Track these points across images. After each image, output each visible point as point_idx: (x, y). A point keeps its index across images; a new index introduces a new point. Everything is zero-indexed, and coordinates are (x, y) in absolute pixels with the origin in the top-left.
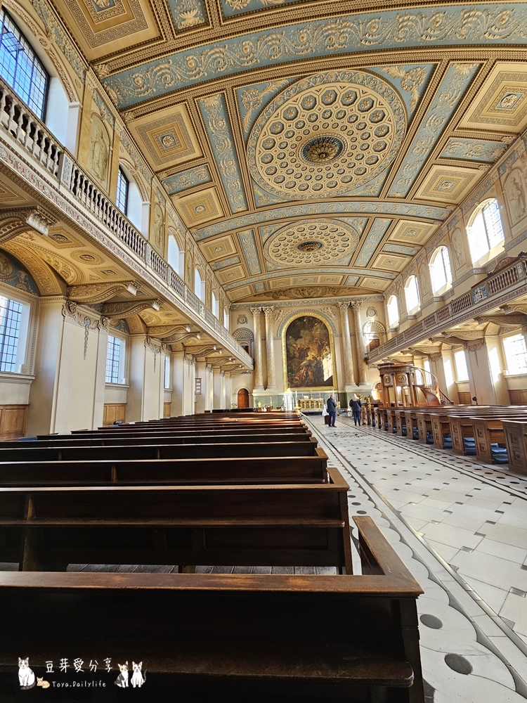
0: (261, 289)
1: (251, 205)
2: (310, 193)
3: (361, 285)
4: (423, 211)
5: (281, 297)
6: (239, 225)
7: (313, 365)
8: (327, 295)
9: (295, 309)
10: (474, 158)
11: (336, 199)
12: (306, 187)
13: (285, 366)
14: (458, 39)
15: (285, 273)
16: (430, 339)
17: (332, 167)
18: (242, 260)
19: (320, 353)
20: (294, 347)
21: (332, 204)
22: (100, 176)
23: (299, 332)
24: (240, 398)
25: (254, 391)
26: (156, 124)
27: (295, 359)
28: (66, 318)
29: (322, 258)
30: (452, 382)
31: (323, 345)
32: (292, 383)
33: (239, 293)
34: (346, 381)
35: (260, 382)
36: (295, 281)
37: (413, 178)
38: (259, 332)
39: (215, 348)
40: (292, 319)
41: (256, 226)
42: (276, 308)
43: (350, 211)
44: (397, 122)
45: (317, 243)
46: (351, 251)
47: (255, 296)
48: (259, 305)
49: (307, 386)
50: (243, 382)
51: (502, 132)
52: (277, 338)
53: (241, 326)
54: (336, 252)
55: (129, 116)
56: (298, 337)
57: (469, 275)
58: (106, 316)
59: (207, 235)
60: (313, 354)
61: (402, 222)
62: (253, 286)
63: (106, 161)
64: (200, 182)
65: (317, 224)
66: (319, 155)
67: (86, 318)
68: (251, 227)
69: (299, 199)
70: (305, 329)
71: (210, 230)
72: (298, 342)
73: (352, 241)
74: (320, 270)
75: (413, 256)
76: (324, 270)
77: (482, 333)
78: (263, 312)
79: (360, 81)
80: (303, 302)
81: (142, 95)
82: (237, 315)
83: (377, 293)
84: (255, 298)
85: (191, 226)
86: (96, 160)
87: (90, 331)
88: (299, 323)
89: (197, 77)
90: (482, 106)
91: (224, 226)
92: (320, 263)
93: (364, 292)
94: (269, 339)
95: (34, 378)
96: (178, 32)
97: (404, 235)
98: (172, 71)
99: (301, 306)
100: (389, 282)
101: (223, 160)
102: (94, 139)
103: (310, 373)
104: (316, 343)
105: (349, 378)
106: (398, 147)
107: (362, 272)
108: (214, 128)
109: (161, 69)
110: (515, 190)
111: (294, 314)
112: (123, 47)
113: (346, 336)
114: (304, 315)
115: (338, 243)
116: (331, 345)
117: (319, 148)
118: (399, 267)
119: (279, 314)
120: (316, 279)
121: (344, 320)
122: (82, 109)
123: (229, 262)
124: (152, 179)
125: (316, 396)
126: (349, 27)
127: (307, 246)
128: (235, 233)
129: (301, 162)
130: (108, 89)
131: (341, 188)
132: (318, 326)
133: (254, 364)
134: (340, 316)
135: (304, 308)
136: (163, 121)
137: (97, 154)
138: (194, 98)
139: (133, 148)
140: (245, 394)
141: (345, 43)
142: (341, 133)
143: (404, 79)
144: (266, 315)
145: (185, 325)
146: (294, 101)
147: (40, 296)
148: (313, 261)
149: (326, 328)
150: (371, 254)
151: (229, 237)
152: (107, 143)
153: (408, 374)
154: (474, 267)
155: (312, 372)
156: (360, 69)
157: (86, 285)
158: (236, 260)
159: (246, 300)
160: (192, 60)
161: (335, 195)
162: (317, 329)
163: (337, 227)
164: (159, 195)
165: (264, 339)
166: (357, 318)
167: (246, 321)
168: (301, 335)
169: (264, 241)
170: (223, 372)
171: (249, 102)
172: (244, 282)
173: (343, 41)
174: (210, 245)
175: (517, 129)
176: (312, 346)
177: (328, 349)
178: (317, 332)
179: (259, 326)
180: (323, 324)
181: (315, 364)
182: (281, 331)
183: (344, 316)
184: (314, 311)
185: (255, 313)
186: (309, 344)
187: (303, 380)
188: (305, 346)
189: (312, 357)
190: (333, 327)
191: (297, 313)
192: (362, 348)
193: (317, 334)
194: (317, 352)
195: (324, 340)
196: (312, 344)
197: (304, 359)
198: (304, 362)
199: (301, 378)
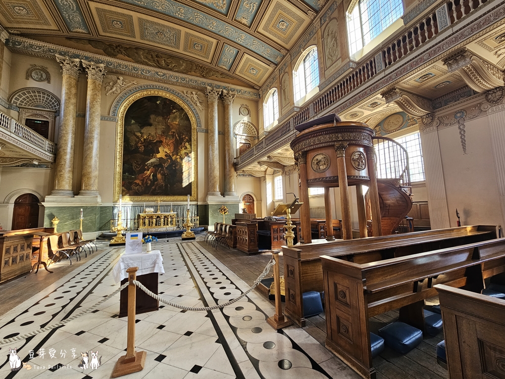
0: (77, 24)
3: (237, 72)
5: (120, 55)
7: (166, 165)
8: (193, 73)
9: (143, 81)
19: (176, 150)
20: (138, 137)
23: (147, 117)
24: (21, 210)
25: (47, 198)
27: (138, 154)
31: (182, 140)
35: (66, 183)
36: (143, 30)
38: (73, 101)
40: (138, 95)
42: (111, 72)
49: (154, 193)
52: (108, 117)
56: (144, 123)
60: (166, 150)
70: (158, 114)
72: (146, 130)
78: (83, 71)
80: (157, 73)
82: (25, 63)
83: (253, 88)
84: (69, 42)
88: (148, 104)
94: (92, 116)
103: (159, 176)
104: (173, 136)
105: (214, 186)
111: (141, 89)
113: (213, 133)
114: (156, 93)
116: (193, 143)
119: (115, 83)
120: (177, 39)
121: (212, 111)
125: (166, 208)
132: (177, 114)
134: (208, 106)
135: (156, 84)
144: (90, 76)
149: (187, 119)
155: (163, 175)
159: (47, 39)
162: (175, 118)
165: (81, 116)
168: (151, 121)
176: (166, 139)
177: (188, 146)
178: (175, 122)
179: (74, 91)
180: (184, 113)
181: (168, 165)
182: (117, 107)
183: (213, 106)
184: (173, 92)
185: (66, 67)
186: (162, 136)
187: (149, 185)
188: (155, 137)
189: (165, 154)
190: (198, 118)
191: (147, 88)
192: (231, 151)
193: (175, 124)
194: (172, 148)
195: (183, 134)
196: (166, 136)
197: (153, 155)
198: (152, 160)
199: (144, 182)
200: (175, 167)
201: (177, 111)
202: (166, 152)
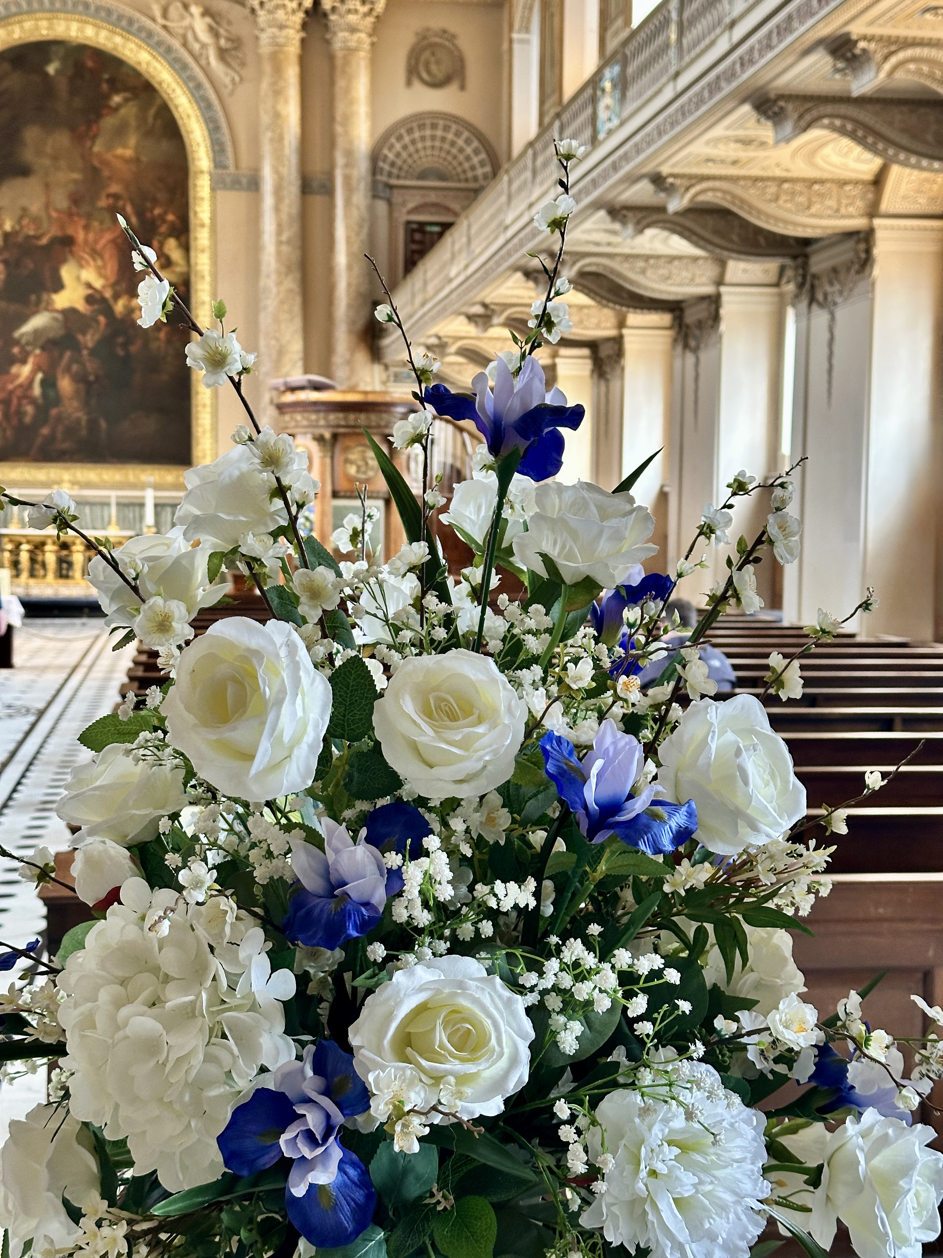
7: (89, 340)
31: (150, 226)
60: (89, 275)
70: (48, 121)
88: (13, 80)
103: (65, 384)
113: (276, 192)
114: (46, 33)
116: (198, 235)
121: (277, 91)
132: (130, 112)
149: (173, 130)
155: (80, 379)
166: (347, 90)
168: (28, 155)
176: (87, 228)
177: (177, 256)
178: (120, 151)
180: (158, 102)
181: (97, 337)
184: (107, 16)
186: (70, 215)
187: (28, 420)
188: (45, 225)
189: (83, 292)
190: (214, 130)
193: (122, 158)
194: (111, 267)
195: (155, 202)
196: (89, 216)
197: (38, 302)
198: (36, 321)
199: (13, 408)
200: (125, 345)
201: (126, 100)
202: (89, 286)
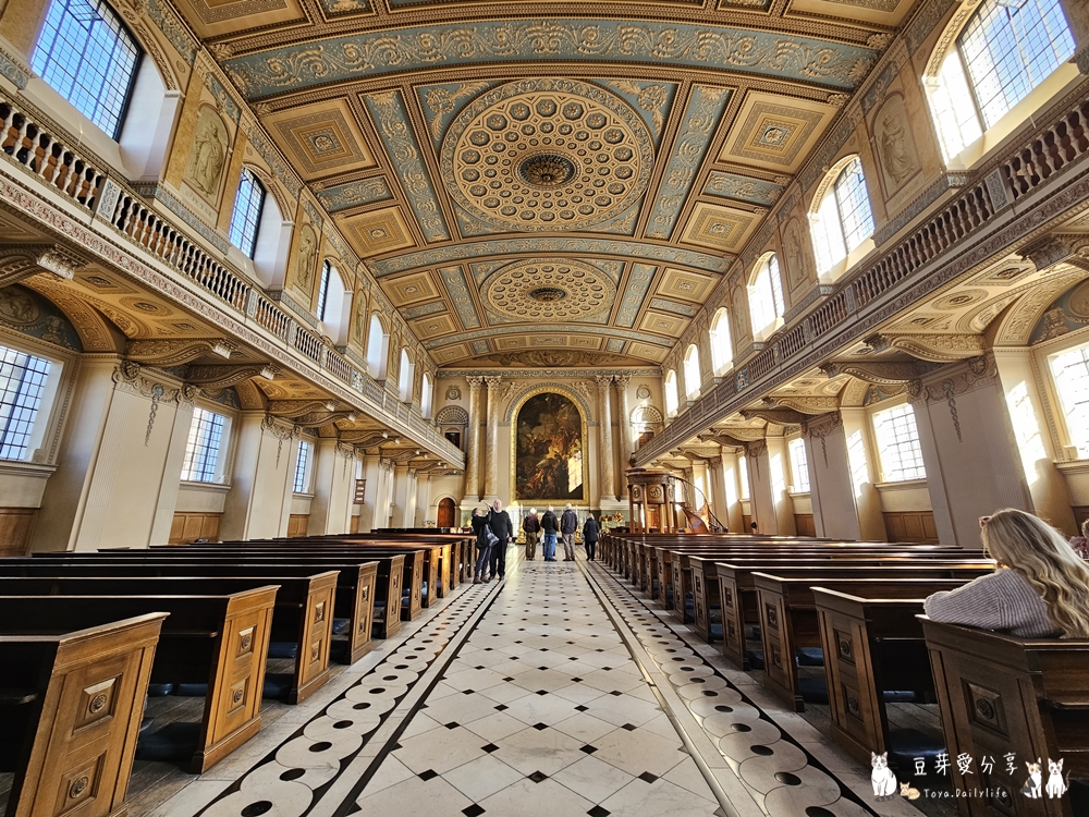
0: (483, 349)
1: (455, 232)
2: (537, 223)
3: (630, 353)
4: (695, 258)
5: (513, 363)
6: (438, 259)
7: (556, 466)
8: (581, 363)
9: (533, 382)
10: (745, 198)
11: (576, 235)
12: (531, 215)
13: (513, 466)
14: (696, 59)
15: (516, 329)
16: (699, 437)
17: (564, 193)
18: (449, 306)
19: (566, 450)
20: (529, 439)
21: (572, 240)
22: (206, 188)
23: (537, 416)
24: (442, 513)
25: (463, 502)
26: (305, 120)
27: (529, 457)
28: (118, 385)
29: (567, 311)
30: (735, 501)
31: (571, 437)
32: (523, 493)
33: (450, 354)
34: (601, 494)
35: (474, 489)
36: (533, 341)
37: (674, 215)
38: (478, 413)
39: (385, 436)
40: (528, 396)
41: (465, 262)
42: (504, 379)
43: (598, 250)
44: (641, 146)
45: (558, 290)
46: (607, 305)
47: (474, 359)
48: (480, 373)
49: (545, 497)
50: (446, 488)
51: (773, 171)
52: (504, 423)
53: (450, 403)
54: (586, 304)
55: (264, 108)
56: (534, 423)
57: (750, 349)
58: (192, 384)
59: (391, 269)
60: (556, 449)
61: (669, 271)
62: (470, 345)
63: (219, 167)
64: (375, 198)
65: (553, 265)
66: (543, 176)
67: (156, 385)
68: (457, 262)
69: (523, 230)
70: (546, 412)
71: (396, 263)
72: (537, 430)
73: (607, 292)
74: (567, 328)
75: (692, 317)
76: (573, 328)
77: (762, 432)
78: (484, 384)
79: (584, 93)
80: (545, 372)
81: (282, 84)
82: (445, 385)
83: (652, 364)
84: (475, 362)
85: (366, 255)
86: (200, 167)
87: (161, 405)
88: (538, 403)
89: (360, 69)
90: (742, 138)
91: (415, 259)
92: (566, 318)
93: (635, 363)
94: (491, 424)
95: (54, 470)
96: (330, 16)
97: (677, 287)
98: (324, 59)
99: (541, 377)
100: (666, 351)
101: (407, 172)
102: (202, 139)
103: (549, 478)
104: (562, 433)
105: (607, 489)
106: (647, 176)
107: (627, 334)
108: (390, 132)
109: (308, 56)
110: (793, 245)
111: (531, 389)
112: (251, 26)
113: (605, 426)
114: (545, 391)
115: (587, 292)
116: (584, 438)
117: (542, 168)
118: (676, 331)
119: (509, 388)
120: (563, 341)
121: (604, 401)
122: (184, 100)
123: (429, 309)
124: (300, 191)
126: (559, 31)
127: (544, 293)
128: (435, 268)
129: (519, 183)
130: (232, 73)
131: (580, 221)
132: (566, 409)
133: (467, 461)
134: (599, 396)
135: (545, 381)
136: (316, 118)
137: (203, 158)
138: (357, 93)
139: (269, 149)
140: (449, 507)
141: (557, 48)
142: (570, 152)
143: (639, 96)
144: (489, 388)
145: (326, 401)
146: (500, 107)
147: (83, 351)
148: (555, 315)
149: (577, 412)
150: (636, 310)
151: (425, 274)
152: (224, 142)
153: (664, 485)
154: (755, 340)
155: (553, 476)
156: (582, 80)
157: (154, 340)
158: (439, 306)
159: (461, 364)
160: (351, 49)
161: (573, 229)
162: (564, 414)
163: (582, 270)
164: (313, 213)
165: (484, 425)
166: (622, 400)
167: (460, 396)
168: (541, 421)
169: (479, 282)
170: (413, 471)
171: (437, 104)
172: (456, 338)
173: (554, 46)
174: (398, 283)
175: (791, 169)
176: (555, 437)
177: (578, 443)
178: (564, 418)
179: (478, 404)
180: (573, 406)
182: (510, 412)
183: (604, 396)
184: (561, 386)
185: (473, 384)
186: (551, 434)
187: (540, 488)
188: (545, 437)
189: (554, 454)
190: (587, 411)
191: (536, 387)
192: (627, 444)
193: (564, 420)
194: (561, 447)
195: (573, 430)
197: (543, 456)
198: (542, 462)
199: (536, 485)
200: (565, 467)
201: (565, 406)
202: (556, 452)
